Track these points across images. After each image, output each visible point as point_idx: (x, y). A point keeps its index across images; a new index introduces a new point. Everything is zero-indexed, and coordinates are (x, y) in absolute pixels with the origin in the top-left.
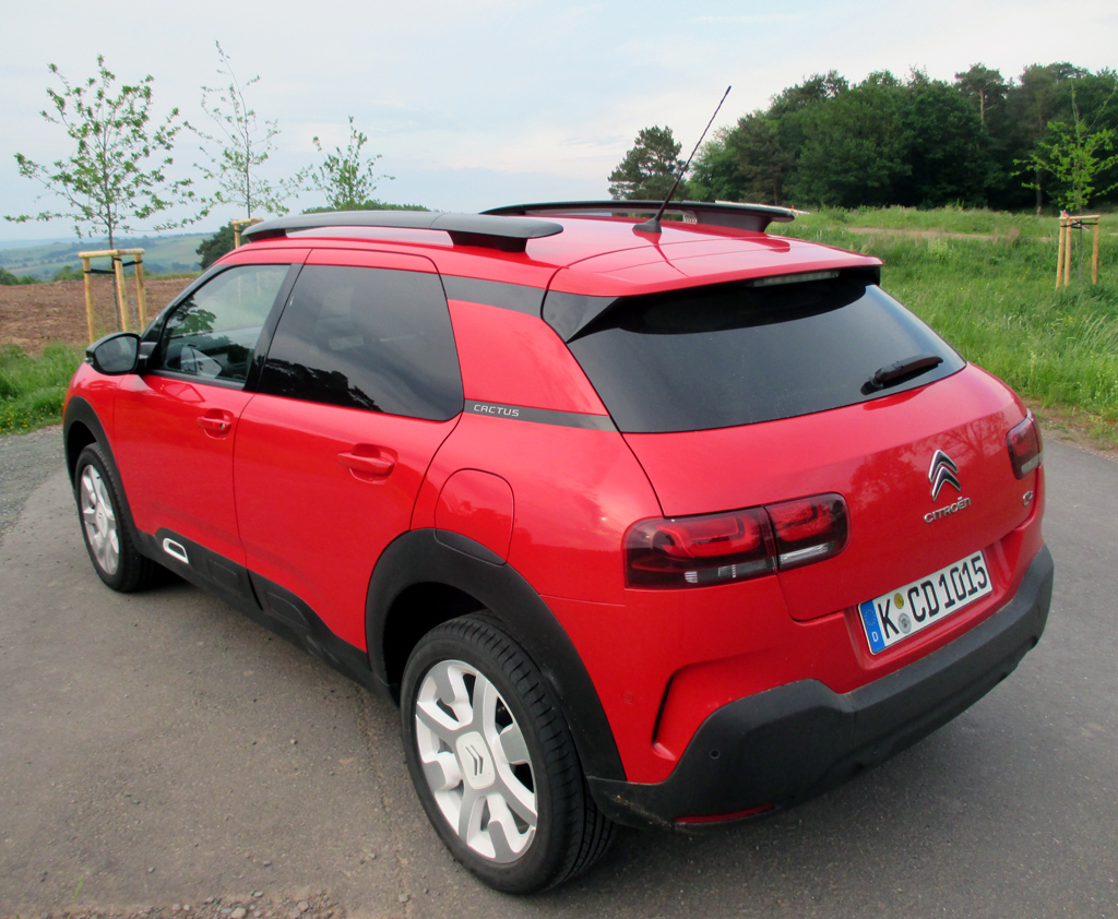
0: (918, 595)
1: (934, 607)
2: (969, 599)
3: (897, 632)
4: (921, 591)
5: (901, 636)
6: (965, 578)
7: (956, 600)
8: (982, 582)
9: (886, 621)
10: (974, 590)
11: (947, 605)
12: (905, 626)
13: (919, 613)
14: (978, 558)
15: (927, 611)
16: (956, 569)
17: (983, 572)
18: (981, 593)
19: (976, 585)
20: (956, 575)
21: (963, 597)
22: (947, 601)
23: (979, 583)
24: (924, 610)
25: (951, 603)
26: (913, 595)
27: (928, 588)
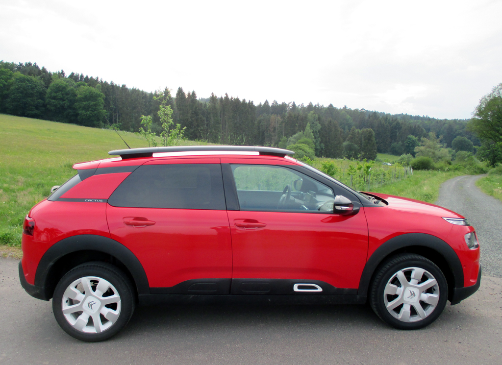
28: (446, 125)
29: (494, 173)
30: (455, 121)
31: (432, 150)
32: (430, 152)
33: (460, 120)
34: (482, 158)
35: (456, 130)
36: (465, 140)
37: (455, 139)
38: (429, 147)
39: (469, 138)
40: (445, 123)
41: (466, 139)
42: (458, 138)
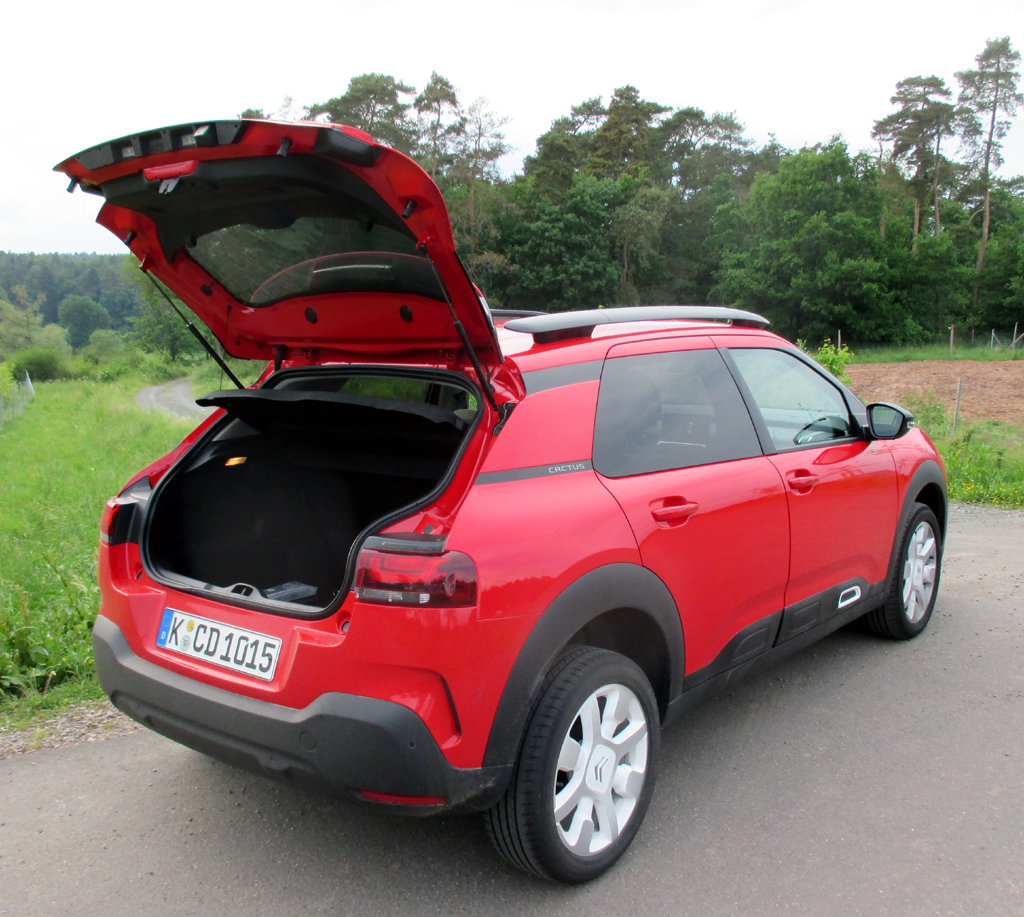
0: (205, 632)
1: (211, 649)
2: (243, 668)
3: (177, 643)
4: (208, 631)
5: (177, 649)
6: (250, 651)
7: (232, 660)
8: (265, 666)
9: (175, 631)
10: (251, 666)
11: (222, 658)
12: (185, 645)
13: (198, 645)
14: (273, 646)
15: (205, 648)
16: (246, 639)
17: (270, 660)
18: (257, 673)
19: (256, 663)
20: (243, 643)
21: (240, 663)
22: (224, 655)
23: (261, 665)
24: (202, 645)
25: (226, 658)
26: (202, 630)
27: (215, 634)
28: (37, 268)
29: (207, 376)
30: (55, 257)
31: (24, 331)
32: (21, 335)
33: (66, 257)
34: (148, 345)
35: (62, 281)
36: (88, 304)
37: (65, 301)
38: (16, 324)
39: (96, 299)
40: (31, 264)
41: (91, 301)
42: (70, 300)
